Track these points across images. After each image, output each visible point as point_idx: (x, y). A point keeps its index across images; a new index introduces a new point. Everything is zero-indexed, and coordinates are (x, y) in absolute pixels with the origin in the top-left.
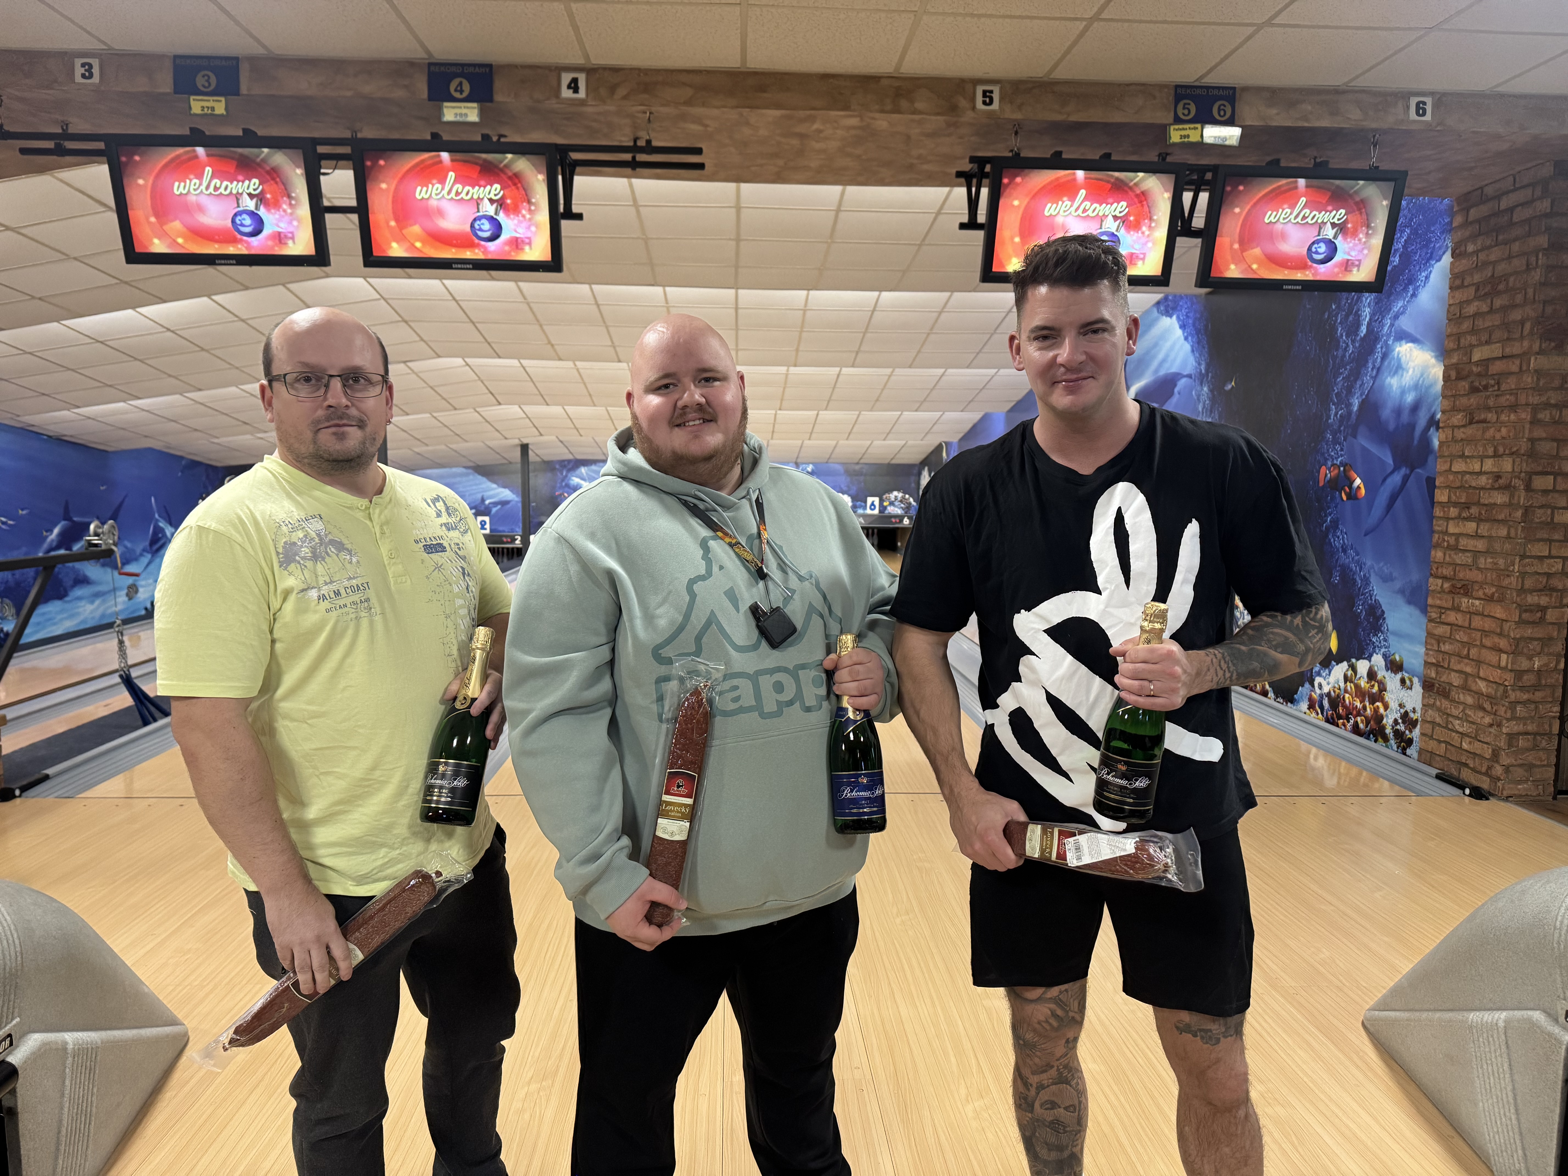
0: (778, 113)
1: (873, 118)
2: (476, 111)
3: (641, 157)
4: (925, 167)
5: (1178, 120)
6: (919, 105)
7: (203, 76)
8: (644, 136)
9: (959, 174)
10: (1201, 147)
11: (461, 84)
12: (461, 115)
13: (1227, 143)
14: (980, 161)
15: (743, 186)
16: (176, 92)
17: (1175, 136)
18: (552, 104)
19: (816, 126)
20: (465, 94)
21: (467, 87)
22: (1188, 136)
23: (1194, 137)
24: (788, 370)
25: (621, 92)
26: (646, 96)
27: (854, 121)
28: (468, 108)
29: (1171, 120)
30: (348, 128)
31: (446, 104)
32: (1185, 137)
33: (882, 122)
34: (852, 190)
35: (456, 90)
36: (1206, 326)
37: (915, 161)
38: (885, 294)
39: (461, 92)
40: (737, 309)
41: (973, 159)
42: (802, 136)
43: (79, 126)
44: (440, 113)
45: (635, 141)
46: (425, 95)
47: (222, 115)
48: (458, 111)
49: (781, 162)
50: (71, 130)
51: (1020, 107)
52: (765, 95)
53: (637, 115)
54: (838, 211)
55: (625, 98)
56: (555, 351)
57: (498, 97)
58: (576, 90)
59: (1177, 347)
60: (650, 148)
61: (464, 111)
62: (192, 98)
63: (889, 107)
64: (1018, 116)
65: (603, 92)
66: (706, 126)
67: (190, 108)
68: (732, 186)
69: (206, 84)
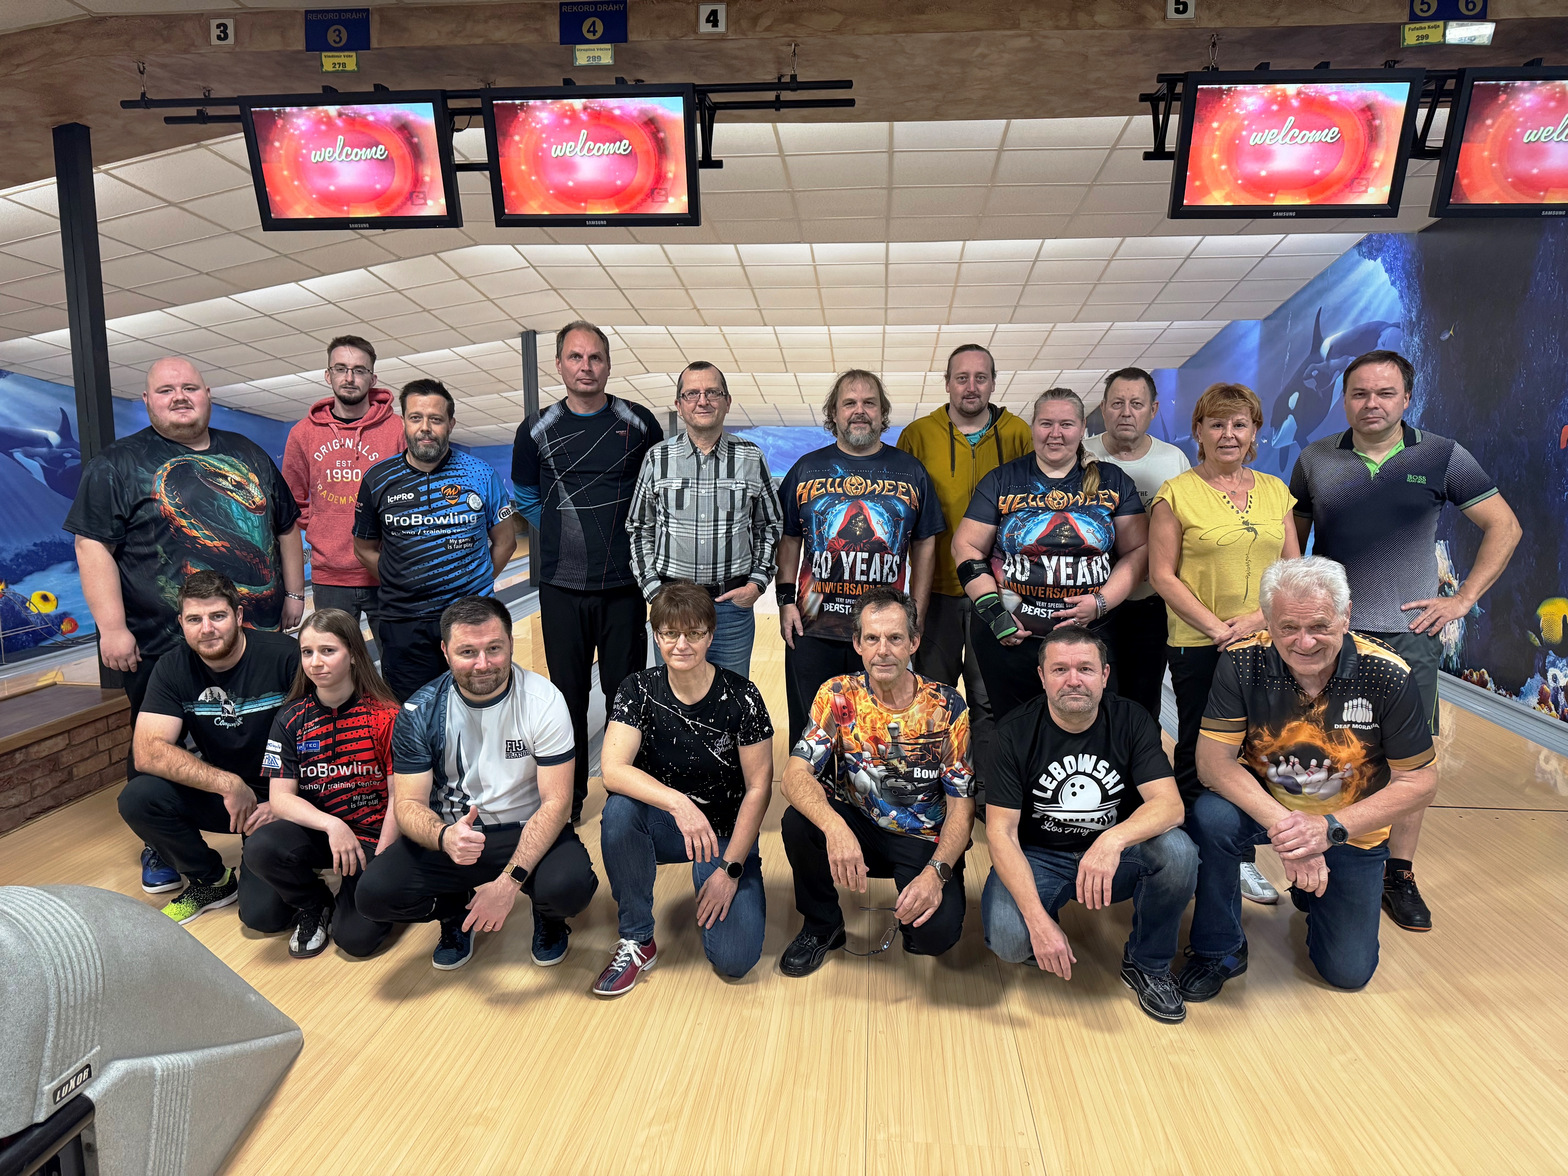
0: (937, 36)
1: (1045, 37)
2: (610, 53)
3: (787, 96)
4: (1103, 93)
5: (1414, 18)
6: (1100, 18)
7: (334, 31)
8: (788, 72)
9: (1144, 98)
10: (1443, 48)
11: (594, 23)
12: (594, 58)
13: (1476, 42)
14: (1170, 80)
15: (897, 125)
16: (308, 49)
17: (1411, 37)
18: (690, 40)
19: (979, 50)
20: (598, 35)
21: (600, 28)
22: (1427, 37)
23: (1434, 37)
24: (939, 330)
25: (766, 22)
26: (792, 26)
27: (1024, 42)
28: (601, 49)
29: (1406, 19)
30: (482, 81)
31: (578, 47)
32: (1423, 37)
33: (1055, 41)
34: (1018, 124)
35: (589, 31)
36: (1419, 269)
37: (1091, 87)
38: (1049, 243)
39: (594, 32)
40: (887, 265)
41: (1161, 78)
42: (964, 63)
43: (221, 91)
44: (573, 57)
45: (779, 79)
46: (557, 39)
47: (353, 72)
48: (591, 54)
49: (938, 95)
50: (213, 95)
51: (1219, 15)
52: (923, 17)
53: (781, 48)
54: (1001, 150)
55: (768, 29)
56: (701, 316)
57: (632, 37)
58: (715, 24)
59: (1382, 293)
60: (795, 85)
61: (597, 53)
62: (324, 54)
63: (1065, 22)
64: (1218, 24)
65: (744, 24)
66: (857, 57)
67: (322, 65)
68: (885, 125)
69: (338, 39)
